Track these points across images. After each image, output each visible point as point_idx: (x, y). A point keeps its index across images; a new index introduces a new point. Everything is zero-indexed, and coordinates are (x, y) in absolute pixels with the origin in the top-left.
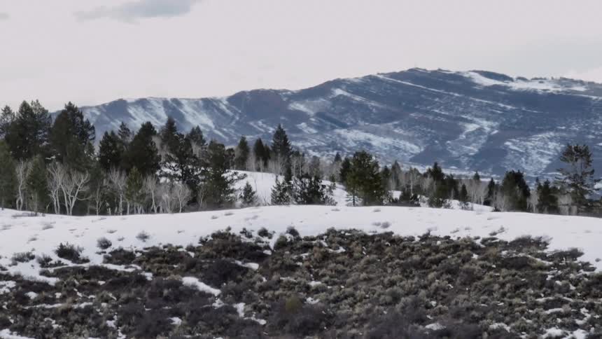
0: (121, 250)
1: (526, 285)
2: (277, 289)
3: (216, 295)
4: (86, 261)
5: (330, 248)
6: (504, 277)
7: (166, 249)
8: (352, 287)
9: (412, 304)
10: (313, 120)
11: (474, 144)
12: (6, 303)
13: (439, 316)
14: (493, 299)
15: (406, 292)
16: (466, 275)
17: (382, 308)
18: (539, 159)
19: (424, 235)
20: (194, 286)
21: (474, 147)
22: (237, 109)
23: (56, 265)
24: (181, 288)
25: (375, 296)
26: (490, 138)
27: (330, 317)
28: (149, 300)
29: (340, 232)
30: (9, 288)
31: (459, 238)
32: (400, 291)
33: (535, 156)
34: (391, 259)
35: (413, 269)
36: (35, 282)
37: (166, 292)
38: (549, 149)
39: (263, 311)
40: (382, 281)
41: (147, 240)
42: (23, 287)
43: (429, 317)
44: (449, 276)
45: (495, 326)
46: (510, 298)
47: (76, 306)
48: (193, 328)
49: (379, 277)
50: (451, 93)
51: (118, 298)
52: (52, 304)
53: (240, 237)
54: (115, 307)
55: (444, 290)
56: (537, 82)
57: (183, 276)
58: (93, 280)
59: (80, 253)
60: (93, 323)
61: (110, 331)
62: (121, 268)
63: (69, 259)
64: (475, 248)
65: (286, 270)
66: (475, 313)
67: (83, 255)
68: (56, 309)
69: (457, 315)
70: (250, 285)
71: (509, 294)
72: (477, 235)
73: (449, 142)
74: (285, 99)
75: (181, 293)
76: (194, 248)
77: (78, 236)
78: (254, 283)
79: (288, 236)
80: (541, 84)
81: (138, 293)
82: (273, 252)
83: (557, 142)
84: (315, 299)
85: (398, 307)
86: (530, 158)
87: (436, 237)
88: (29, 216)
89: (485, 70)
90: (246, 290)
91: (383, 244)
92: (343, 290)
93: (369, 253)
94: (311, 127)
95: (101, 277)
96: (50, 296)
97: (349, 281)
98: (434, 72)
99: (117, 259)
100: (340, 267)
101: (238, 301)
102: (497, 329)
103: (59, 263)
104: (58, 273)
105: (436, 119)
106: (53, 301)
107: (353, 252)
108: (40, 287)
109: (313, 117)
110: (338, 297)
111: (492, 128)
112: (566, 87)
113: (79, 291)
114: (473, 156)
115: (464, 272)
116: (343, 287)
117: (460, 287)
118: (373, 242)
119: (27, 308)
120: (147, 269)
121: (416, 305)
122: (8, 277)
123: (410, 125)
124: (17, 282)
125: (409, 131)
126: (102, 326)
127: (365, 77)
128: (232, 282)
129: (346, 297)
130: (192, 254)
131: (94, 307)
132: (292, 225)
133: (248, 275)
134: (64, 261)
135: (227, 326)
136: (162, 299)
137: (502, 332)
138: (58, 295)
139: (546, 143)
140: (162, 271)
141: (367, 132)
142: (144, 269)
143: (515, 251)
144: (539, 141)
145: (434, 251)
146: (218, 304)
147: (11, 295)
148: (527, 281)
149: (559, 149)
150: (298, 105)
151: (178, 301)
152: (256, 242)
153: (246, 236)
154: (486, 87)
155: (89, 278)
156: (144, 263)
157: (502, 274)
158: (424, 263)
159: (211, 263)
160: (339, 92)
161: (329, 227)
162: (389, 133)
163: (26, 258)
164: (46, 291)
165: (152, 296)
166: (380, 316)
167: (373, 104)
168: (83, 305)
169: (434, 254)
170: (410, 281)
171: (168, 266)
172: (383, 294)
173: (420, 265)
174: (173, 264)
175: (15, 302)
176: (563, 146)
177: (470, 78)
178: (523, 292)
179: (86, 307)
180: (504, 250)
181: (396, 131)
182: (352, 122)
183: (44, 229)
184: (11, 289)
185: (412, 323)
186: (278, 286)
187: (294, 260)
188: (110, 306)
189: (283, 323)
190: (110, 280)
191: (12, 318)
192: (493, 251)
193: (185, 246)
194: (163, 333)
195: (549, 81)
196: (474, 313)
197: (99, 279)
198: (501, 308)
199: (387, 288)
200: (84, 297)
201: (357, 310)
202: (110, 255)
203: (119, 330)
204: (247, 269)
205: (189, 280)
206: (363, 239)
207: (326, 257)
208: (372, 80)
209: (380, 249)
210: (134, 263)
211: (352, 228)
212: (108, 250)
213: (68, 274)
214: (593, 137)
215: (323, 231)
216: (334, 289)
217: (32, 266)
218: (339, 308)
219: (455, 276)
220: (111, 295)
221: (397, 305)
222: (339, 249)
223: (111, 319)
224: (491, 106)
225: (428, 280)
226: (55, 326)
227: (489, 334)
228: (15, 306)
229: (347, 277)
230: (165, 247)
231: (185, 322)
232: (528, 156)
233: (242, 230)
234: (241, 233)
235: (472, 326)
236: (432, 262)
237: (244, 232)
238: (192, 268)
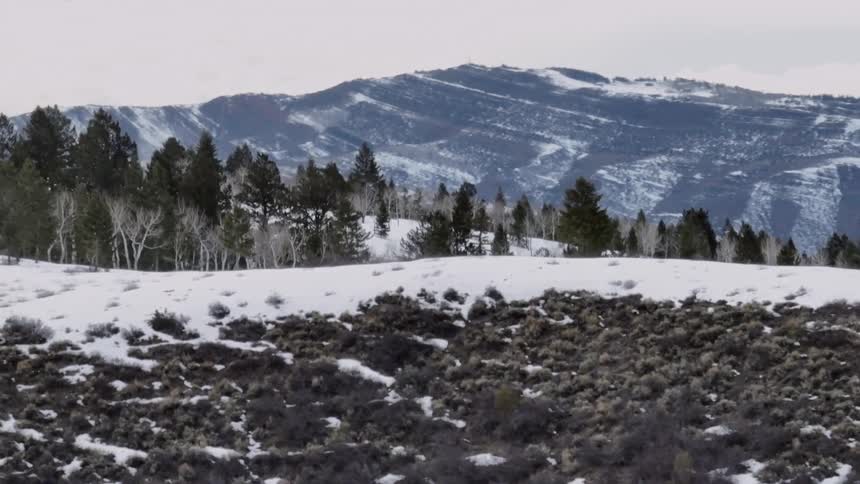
0: (245, 321)
1: (847, 371)
2: (479, 377)
3: (388, 385)
4: (195, 336)
5: (550, 316)
6: (815, 359)
7: (311, 319)
8: (589, 374)
9: (683, 398)
10: (323, 137)
11: (553, 173)
12: (82, 397)
13: (723, 415)
14: (801, 391)
15: (670, 381)
16: (758, 358)
17: (637, 403)
18: (646, 193)
19: (688, 299)
20: (355, 372)
21: (553, 177)
22: (213, 123)
23: (150, 342)
24: (337, 374)
25: (625, 386)
26: (577, 164)
27: (561, 417)
28: (291, 393)
29: (563, 294)
30: (83, 375)
31: (740, 303)
32: (662, 379)
33: (641, 191)
34: (643, 333)
35: (679, 349)
36: (121, 367)
37: (315, 381)
38: (659, 181)
39: (461, 408)
40: (633, 365)
41: (280, 305)
42: (105, 373)
43: (708, 416)
44: (732, 358)
45: (809, 429)
46: (827, 388)
47: (184, 401)
48: (358, 433)
49: (628, 359)
50: (521, 100)
51: (245, 389)
52: (149, 397)
53: (417, 302)
54: (242, 402)
55: (728, 379)
56: (643, 84)
57: (338, 358)
58: (206, 364)
59: (184, 325)
60: (212, 425)
61: (238, 437)
62: (246, 346)
63: (169, 333)
64: (766, 318)
65: (489, 349)
66: (779, 412)
67: (189, 327)
68: (156, 405)
69: (752, 414)
70: (437, 372)
71: (824, 384)
72: (766, 299)
73: (517, 169)
74: (283, 108)
75: (339, 381)
76: (351, 317)
77: (178, 300)
78: (444, 368)
79: (487, 300)
80: (649, 87)
81: (275, 383)
82: (466, 322)
83: (671, 170)
84: (535, 392)
85: (661, 402)
86: (633, 193)
87: (706, 302)
88: (86, 271)
89: (569, 67)
90: (431, 378)
91: (627, 311)
92: (576, 378)
93: (609, 324)
94: (321, 148)
95: (218, 359)
96: (146, 387)
97: (583, 364)
98: (496, 70)
99: (239, 333)
100: (569, 345)
101: (423, 393)
102: (812, 434)
103: (155, 340)
104: (154, 354)
105: (499, 136)
106: (150, 393)
107: (585, 323)
108: (130, 374)
109: (323, 134)
110: (570, 388)
111: (579, 149)
112: (685, 91)
113: (187, 379)
114: (551, 190)
115: (754, 352)
116: (574, 373)
117: (750, 374)
118: (614, 308)
119: (113, 403)
120: (284, 348)
121: (688, 398)
122: (82, 360)
123: (462, 145)
124: (96, 366)
125: (461, 154)
126: (225, 429)
127: (398, 77)
128: (410, 366)
129: (582, 389)
130: (349, 326)
131: (212, 403)
132: (493, 285)
133: (434, 356)
134: (162, 336)
135: (408, 430)
136: (310, 390)
137: (821, 439)
138: (157, 385)
139: (656, 172)
140: (307, 350)
141: (400, 155)
142: (280, 347)
143: (825, 322)
144: (645, 168)
145: (706, 322)
146: (392, 398)
147: (89, 384)
148: (849, 365)
149: (674, 179)
150: (302, 116)
151: (334, 393)
152: (442, 309)
153: (426, 300)
154: (570, 92)
155: (200, 361)
156: (280, 339)
157: (810, 356)
158: (693, 338)
159: (378, 338)
160: (359, 98)
161: (548, 287)
162: (431, 157)
163: (106, 332)
164: (140, 379)
165: (295, 387)
166: (636, 415)
167: (408, 115)
168: (195, 400)
169: (705, 326)
170: (675, 365)
171: (314, 343)
172: (636, 384)
173: (687, 342)
174: (323, 340)
175: (95, 395)
176: (679, 175)
177: (548, 78)
178: (845, 382)
179: (200, 402)
180: (809, 321)
181: (442, 154)
182: (378, 141)
183: (125, 290)
184: (88, 377)
185: (686, 425)
186: (478, 373)
187: (499, 335)
188: (235, 401)
189: (491, 426)
190: (231, 364)
191: (91, 419)
192: (793, 322)
193: (338, 315)
194: (315, 440)
195: (660, 83)
196: (776, 411)
197: (215, 362)
198: (814, 403)
199: (641, 375)
200: (194, 389)
201: (601, 406)
202: (228, 328)
203: (250, 436)
204: (431, 349)
205: (347, 364)
206: (599, 305)
207: (546, 330)
208: (407, 81)
209: (624, 319)
210: (265, 339)
211: (580, 288)
212: (226, 320)
213: (169, 354)
214: (723, 163)
215: (539, 293)
216: (562, 377)
217: (117, 343)
218: (572, 404)
219: (741, 358)
220: (234, 385)
221: (659, 400)
222: (563, 319)
223: (237, 419)
224: (577, 119)
225: (702, 364)
226: (156, 430)
227: (802, 441)
228: (95, 402)
229: (580, 359)
230: (308, 316)
231: (347, 424)
232: (629, 191)
233: (420, 292)
234: (419, 295)
235: (776, 430)
236: (705, 338)
237: (423, 294)
238: (350, 346)
